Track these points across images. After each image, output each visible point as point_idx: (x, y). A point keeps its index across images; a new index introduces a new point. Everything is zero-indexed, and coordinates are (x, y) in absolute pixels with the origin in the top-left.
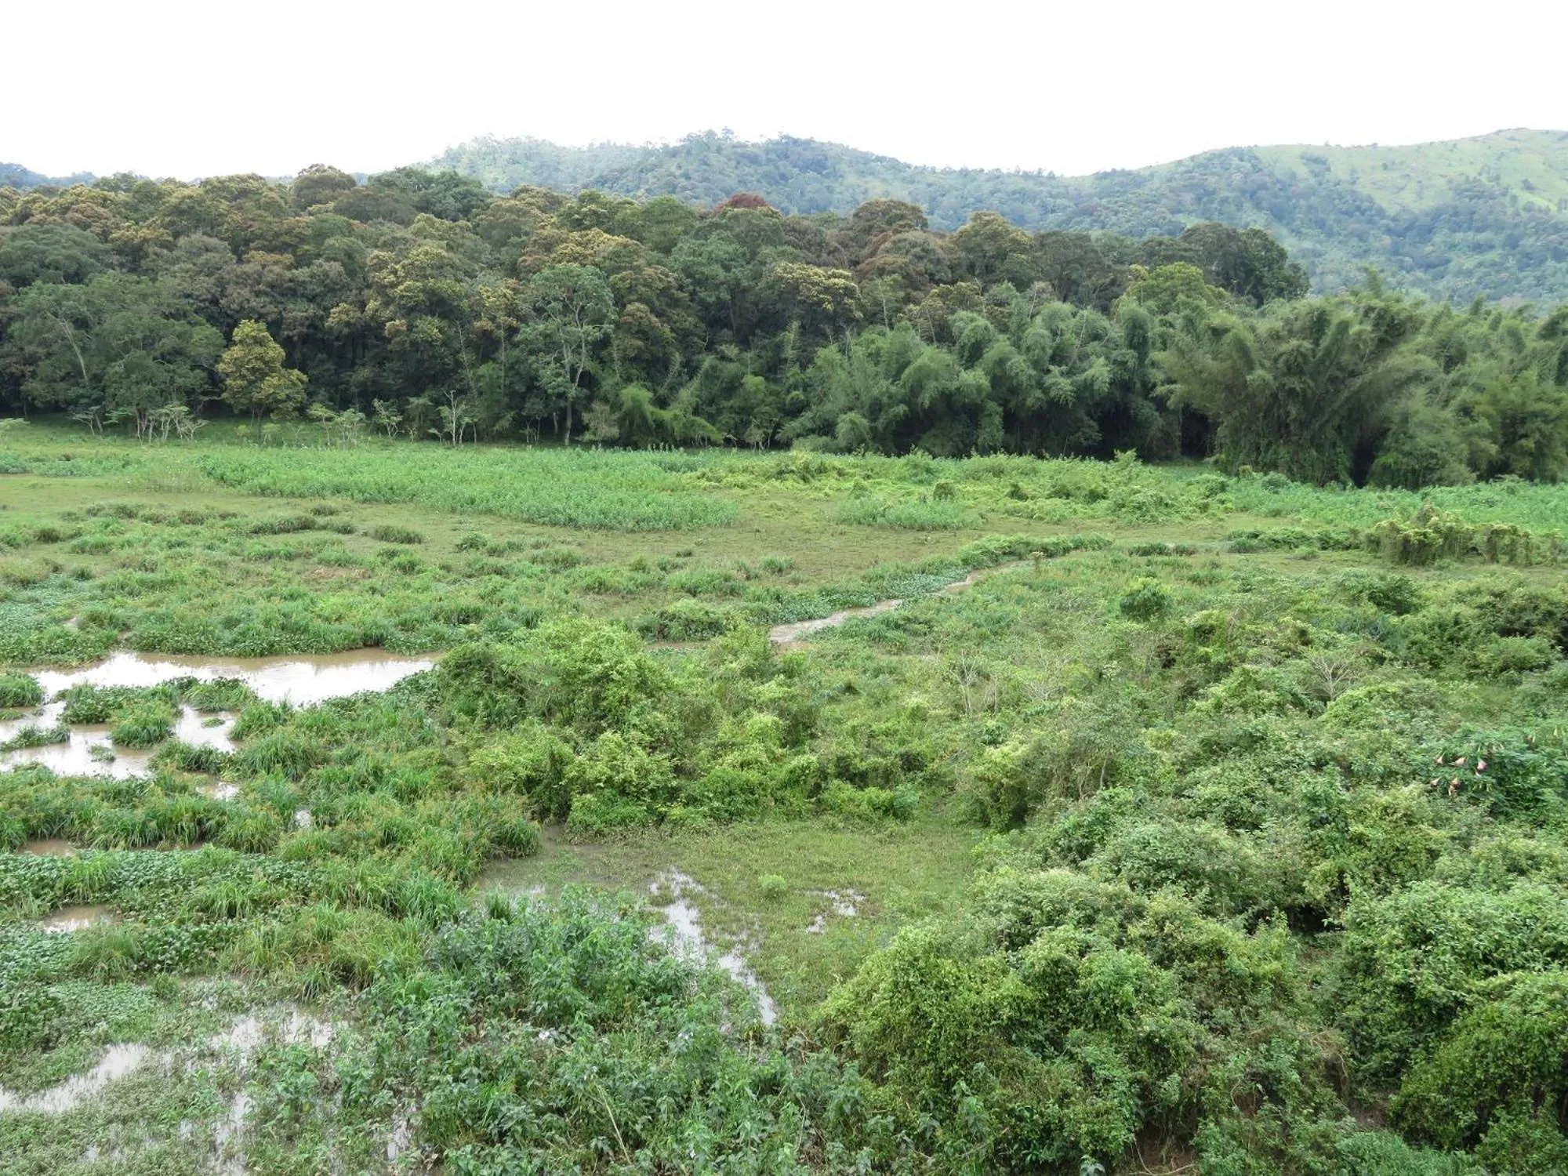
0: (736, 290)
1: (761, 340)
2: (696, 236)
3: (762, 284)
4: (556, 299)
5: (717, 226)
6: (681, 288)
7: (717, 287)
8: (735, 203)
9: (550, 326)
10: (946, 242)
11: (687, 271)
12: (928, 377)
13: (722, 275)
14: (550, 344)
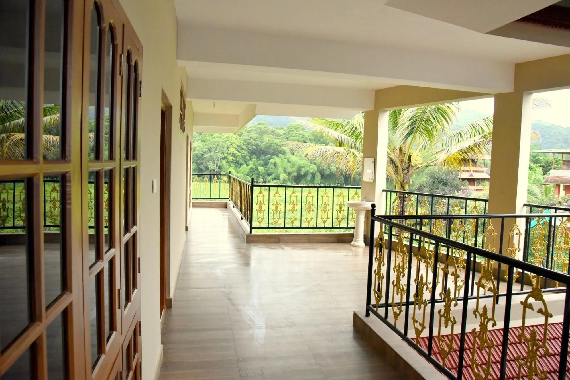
0: (257, 145)
1: (263, 157)
2: (248, 132)
3: (264, 144)
4: (213, 148)
5: (253, 130)
6: (244, 145)
7: (253, 145)
8: (259, 124)
9: (212, 154)
10: (309, 134)
11: (245, 141)
12: (302, 167)
13: (253, 142)
14: (212, 159)
